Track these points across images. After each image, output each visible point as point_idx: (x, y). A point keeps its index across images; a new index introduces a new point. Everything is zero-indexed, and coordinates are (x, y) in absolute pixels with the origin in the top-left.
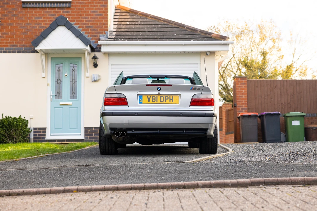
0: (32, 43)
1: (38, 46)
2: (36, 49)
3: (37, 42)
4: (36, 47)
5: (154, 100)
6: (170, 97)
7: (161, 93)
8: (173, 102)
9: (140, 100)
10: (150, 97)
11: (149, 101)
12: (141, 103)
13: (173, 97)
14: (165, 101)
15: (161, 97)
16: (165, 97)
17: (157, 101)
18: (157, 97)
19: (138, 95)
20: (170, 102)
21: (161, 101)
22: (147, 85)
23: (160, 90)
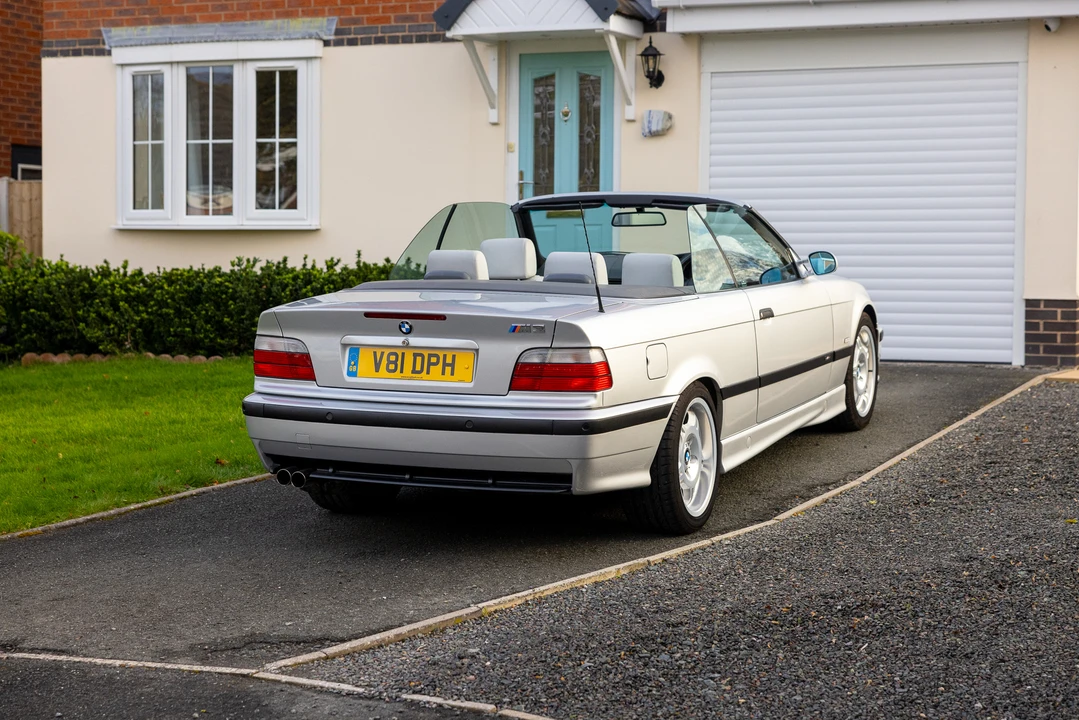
0: (435, 17)
3: (451, 13)
4: (449, 29)
5: (392, 367)
6: (445, 356)
7: (414, 341)
8: (452, 374)
9: (349, 364)
10: (382, 353)
11: (377, 370)
12: (352, 374)
13: (454, 356)
14: (428, 373)
15: (415, 355)
16: (430, 356)
17: (402, 372)
18: (403, 354)
19: (345, 346)
20: (443, 373)
21: (414, 371)
22: (368, 315)
23: (409, 332)
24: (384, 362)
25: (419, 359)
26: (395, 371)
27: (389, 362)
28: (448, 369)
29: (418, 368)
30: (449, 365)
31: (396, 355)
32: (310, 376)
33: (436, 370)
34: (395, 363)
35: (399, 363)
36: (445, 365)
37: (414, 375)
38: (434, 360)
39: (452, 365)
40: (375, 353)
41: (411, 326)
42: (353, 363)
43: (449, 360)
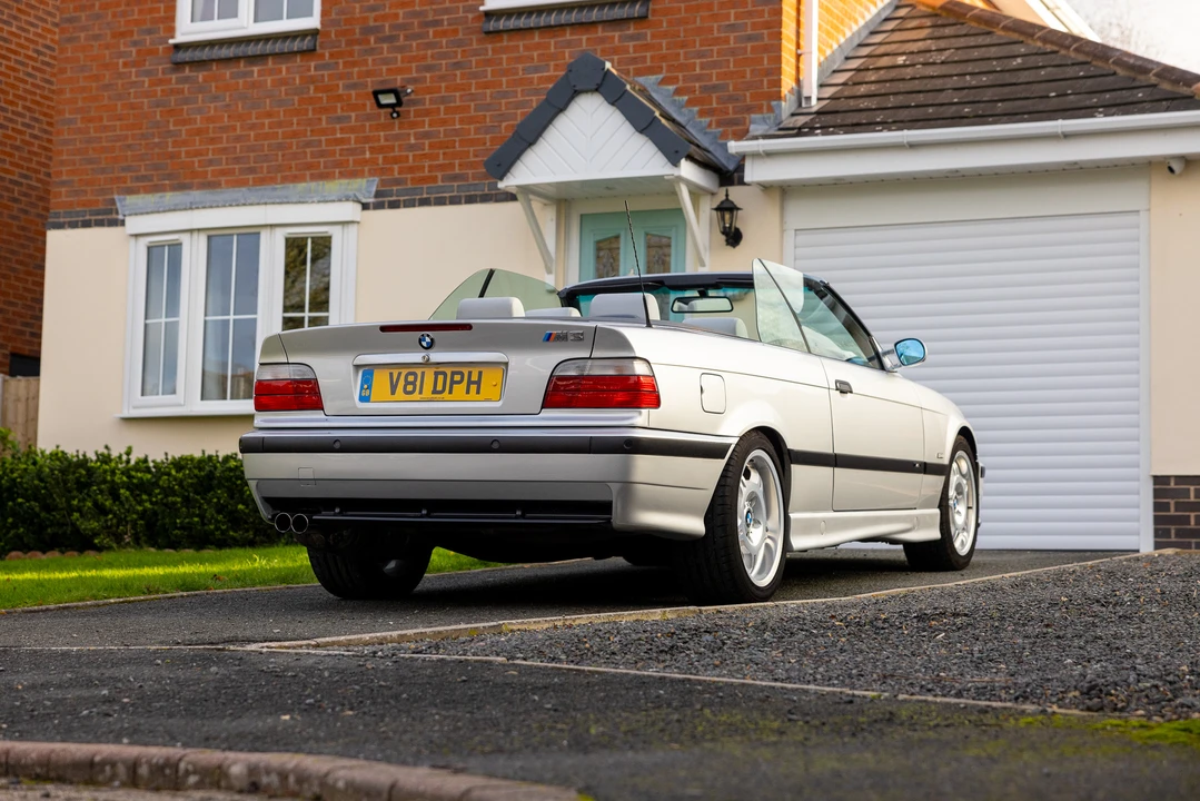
0: (486, 164)
1: (509, 174)
2: (501, 185)
3: (504, 161)
4: (501, 179)
5: (410, 388)
6: (470, 373)
7: (436, 356)
8: (478, 392)
9: (362, 388)
10: (400, 374)
11: (393, 393)
12: (364, 399)
13: (480, 373)
14: (450, 392)
15: (436, 374)
16: (453, 373)
17: (421, 393)
18: (423, 373)
19: (357, 367)
20: (468, 392)
21: (435, 392)
22: (384, 329)
23: (430, 346)
24: (402, 382)
25: (441, 378)
26: (413, 392)
27: (407, 383)
28: (473, 388)
29: (439, 388)
30: (474, 383)
31: (415, 373)
32: (317, 405)
33: (460, 389)
34: (414, 383)
35: (418, 383)
36: (470, 382)
37: (435, 396)
38: (457, 378)
39: (478, 383)
40: (391, 374)
41: (432, 340)
42: (366, 386)
43: (475, 378)
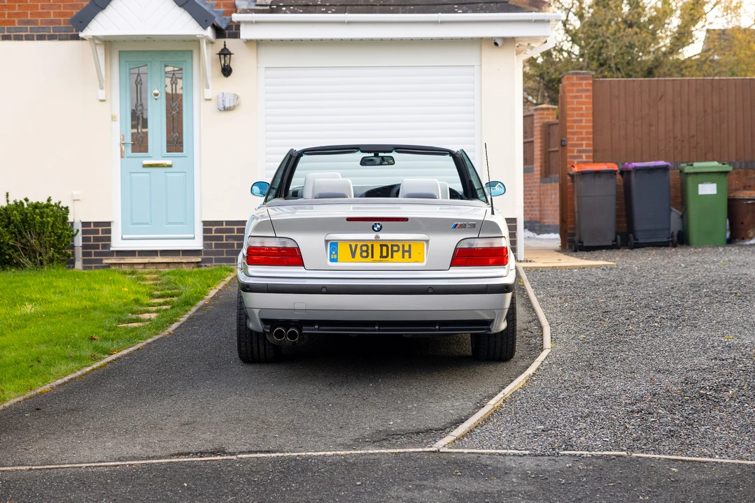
5: (365, 254)
6: (403, 246)
7: (383, 236)
8: (410, 257)
9: (331, 253)
10: (356, 246)
11: (353, 255)
12: (332, 260)
13: (410, 245)
14: (392, 257)
15: (382, 246)
16: (392, 246)
17: (372, 257)
18: (372, 246)
19: (327, 241)
20: (403, 257)
21: (382, 256)
22: (349, 219)
23: (380, 230)
24: (358, 251)
25: (384, 248)
26: (367, 257)
27: (362, 251)
28: (406, 254)
29: (385, 254)
30: (407, 251)
31: (367, 246)
32: (299, 262)
33: (398, 255)
34: (367, 251)
35: (370, 251)
36: (404, 251)
37: (382, 259)
38: (395, 248)
39: (409, 251)
40: (350, 246)
41: (381, 226)
42: (334, 253)
43: (407, 248)
